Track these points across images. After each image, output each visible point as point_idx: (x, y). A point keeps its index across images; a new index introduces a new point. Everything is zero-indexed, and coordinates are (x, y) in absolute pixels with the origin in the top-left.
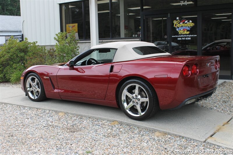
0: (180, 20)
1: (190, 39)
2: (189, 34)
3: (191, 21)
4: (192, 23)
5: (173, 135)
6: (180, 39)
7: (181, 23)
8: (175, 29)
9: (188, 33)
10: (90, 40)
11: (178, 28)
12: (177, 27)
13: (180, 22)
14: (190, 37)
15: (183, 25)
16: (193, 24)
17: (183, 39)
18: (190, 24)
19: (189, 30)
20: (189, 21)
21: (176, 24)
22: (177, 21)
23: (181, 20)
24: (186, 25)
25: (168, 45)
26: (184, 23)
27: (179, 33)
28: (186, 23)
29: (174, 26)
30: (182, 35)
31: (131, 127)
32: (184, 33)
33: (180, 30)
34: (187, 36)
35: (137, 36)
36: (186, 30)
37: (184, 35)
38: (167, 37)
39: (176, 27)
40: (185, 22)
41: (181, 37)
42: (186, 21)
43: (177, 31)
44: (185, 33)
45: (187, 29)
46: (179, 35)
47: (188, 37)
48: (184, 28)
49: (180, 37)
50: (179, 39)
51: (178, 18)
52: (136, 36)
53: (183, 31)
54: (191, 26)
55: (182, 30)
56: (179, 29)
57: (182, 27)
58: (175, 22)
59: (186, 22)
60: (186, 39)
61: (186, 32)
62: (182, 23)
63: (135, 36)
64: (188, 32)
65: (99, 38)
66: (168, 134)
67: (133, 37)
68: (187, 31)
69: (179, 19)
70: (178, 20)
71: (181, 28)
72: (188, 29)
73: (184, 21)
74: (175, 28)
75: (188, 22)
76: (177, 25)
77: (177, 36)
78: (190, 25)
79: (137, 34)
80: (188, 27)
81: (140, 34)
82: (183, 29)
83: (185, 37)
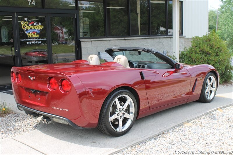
0: (29, 22)
1: (40, 42)
2: (39, 38)
3: (40, 24)
4: (41, 25)
6: (30, 43)
7: (30, 25)
8: (23, 31)
9: (38, 36)
11: (27, 30)
12: (26, 29)
14: (41, 41)
16: (42, 26)
17: (34, 43)
18: (40, 26)
19: (39, 33)
21: (24, 26)
22: (26, 22)
25: (17, 50)
26: (33, 25)
27: (28, 36)
28: (35, 25)
29: (23, 28)
32: (33, 36)
33: (29, 33)
34: (37, 39)
36: (36, 33)
37: (34, 38)
38: (13, 40)
39: (25, 29)
41: (31, 41)
42: (35, 22)
43: (26, 34)
45: (36, 32)
46: (28, 39)
47: (39, 41)
48: (33, 30)
49: (29, 41)
50: (28, 43)
51: (26, 19)
53: (32, 34)
54: (40, 29)
55: (31, 33)
56: (28, 31)
57: (31, 29)
58: (23, 24)
59: (35, 24)
60: (37, 43)
61: (35, 36)
62: (31, 25)
64: (38, 35)
68: (37, 34)
69: (27, 20)
70: (26, 21)
71: (30, 31)
72: (38, 32)
73: (32, 23)
75: (37, 24)
76: (26, 27)
77: (26, 40)
80: (38, 29)
82: (32, 32)
83: (36, 41)
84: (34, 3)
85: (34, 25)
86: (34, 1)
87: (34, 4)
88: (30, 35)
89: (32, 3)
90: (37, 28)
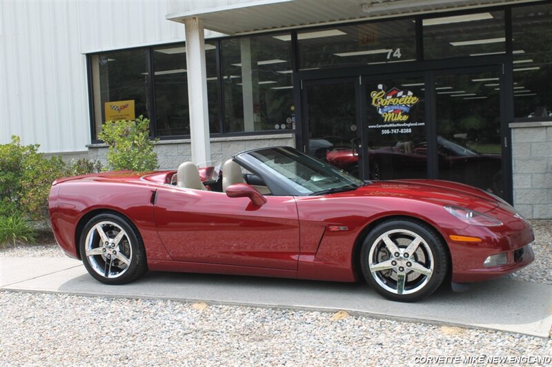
0: (386, 92)
1: (409, 131)
2: (407, 122)
3: (410, 93)
4: (413, 96)
5: (481, 328)
6: (387, 132)
7: (388, 98)
9: (405, 118)
10: (190, 138)
11: (382, 107)
12: (381, 105)
13: (387, 95)
14: (411, 127)
15: (393, 101)
16: (415, 98)
17: (395, 132)
18: (410, 99)
19: (408, 111)
20: (405, 93)
21: (376, 100)
22: (380, 93)
23: (388, 90)
24: (400, 101)
25: (360, 146)
26: (394, 96)
27: (383, 119)
28: (400, 97)
29: (373, 103)
30: (391, 122)
31: (381, 320)
32: (395, 119)
33: (387, 112)
35: (286, 128)
36: (400, 113)
37: (395, 123)
38: (356, 128)
39: (378, 106)
40: (397, 94)
41: (390, 129)
42: (399, 91)
43: (381, 115)
44: (398, 119)
45: (402, 111)
47: (408, 128)
48: (395, 108)
49: (386, 128)
50: (384, 132)
51: (380, 87)
52: (283, 126)
53: (393, 114)
54: (411, 104)
55: (391, 113)
56: (385, 110)
57: (391, 105)
58: (374, 95)
59: (400, 94)
60: (402, 131)
61: (399, 117)
62: (391, 97)
63: (280, 128)
64: (405, 116)
65: (210, 132)
66: (470, 329)
67: (275, 129)
68: (403, 115)
69: (383, 89)
70: (380, 90)
71: (389, 108)
72: (405, 109)
73: (394, 92)
74: (375, 108)
75: (403, 94)
76: (380, 101)
78: (408, 102)
79: (286, 123)
80: (406, 105)
81: (291, 123)
82: (392, 111)
83: (400, 128)
84: (399, 52)
85: (398, 96)
86: (398, 50)
87: (399, 55)
88: (387, 117)
89: (395, 55)
90: (405, 103)
